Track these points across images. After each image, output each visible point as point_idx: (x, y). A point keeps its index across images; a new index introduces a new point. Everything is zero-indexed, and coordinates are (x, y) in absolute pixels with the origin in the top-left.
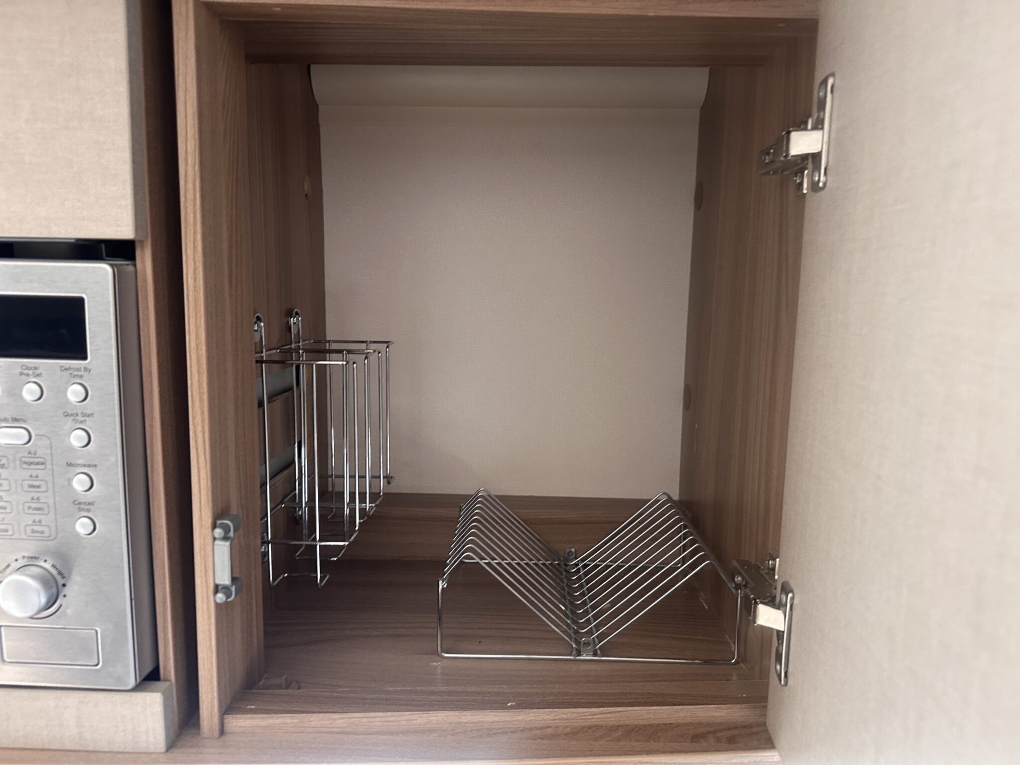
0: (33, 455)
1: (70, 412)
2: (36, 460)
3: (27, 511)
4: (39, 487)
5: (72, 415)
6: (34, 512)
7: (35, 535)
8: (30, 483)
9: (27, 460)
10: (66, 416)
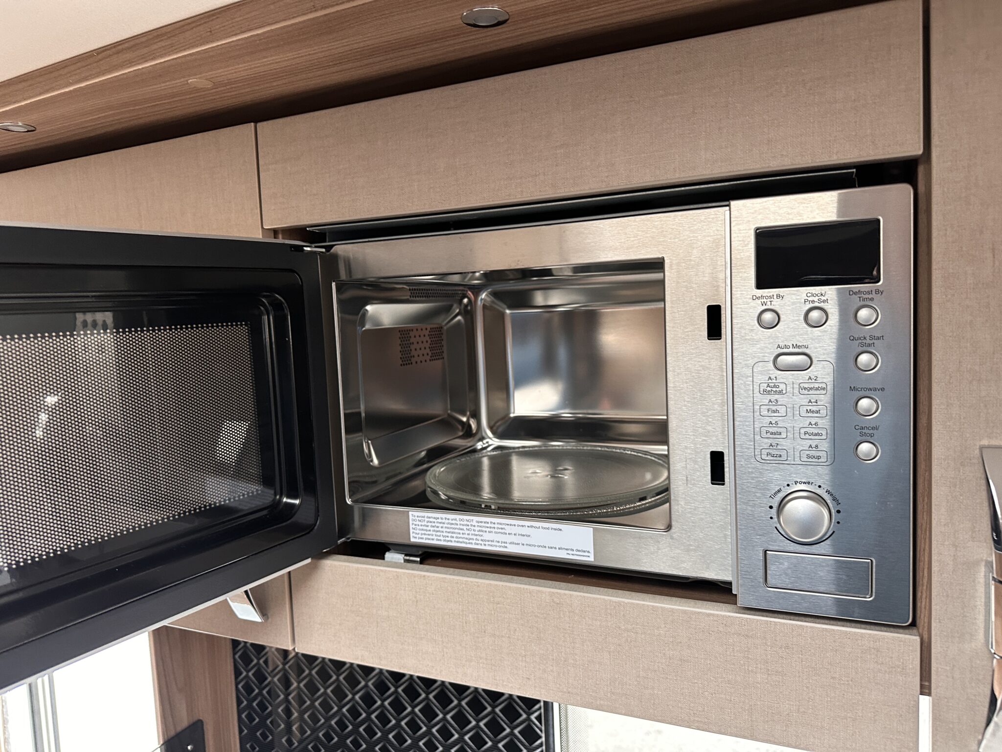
0: (813, 381)
1: (856, 336)
2: (816, 385)
3: (803, 436)
4: (818, 412)
5: (860, 339)
6: (812, 437)
7: (810, 460)
8: (809, 408)
9: (806, 386)
10: (853, 340)
